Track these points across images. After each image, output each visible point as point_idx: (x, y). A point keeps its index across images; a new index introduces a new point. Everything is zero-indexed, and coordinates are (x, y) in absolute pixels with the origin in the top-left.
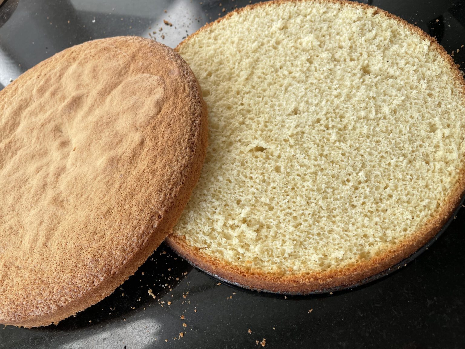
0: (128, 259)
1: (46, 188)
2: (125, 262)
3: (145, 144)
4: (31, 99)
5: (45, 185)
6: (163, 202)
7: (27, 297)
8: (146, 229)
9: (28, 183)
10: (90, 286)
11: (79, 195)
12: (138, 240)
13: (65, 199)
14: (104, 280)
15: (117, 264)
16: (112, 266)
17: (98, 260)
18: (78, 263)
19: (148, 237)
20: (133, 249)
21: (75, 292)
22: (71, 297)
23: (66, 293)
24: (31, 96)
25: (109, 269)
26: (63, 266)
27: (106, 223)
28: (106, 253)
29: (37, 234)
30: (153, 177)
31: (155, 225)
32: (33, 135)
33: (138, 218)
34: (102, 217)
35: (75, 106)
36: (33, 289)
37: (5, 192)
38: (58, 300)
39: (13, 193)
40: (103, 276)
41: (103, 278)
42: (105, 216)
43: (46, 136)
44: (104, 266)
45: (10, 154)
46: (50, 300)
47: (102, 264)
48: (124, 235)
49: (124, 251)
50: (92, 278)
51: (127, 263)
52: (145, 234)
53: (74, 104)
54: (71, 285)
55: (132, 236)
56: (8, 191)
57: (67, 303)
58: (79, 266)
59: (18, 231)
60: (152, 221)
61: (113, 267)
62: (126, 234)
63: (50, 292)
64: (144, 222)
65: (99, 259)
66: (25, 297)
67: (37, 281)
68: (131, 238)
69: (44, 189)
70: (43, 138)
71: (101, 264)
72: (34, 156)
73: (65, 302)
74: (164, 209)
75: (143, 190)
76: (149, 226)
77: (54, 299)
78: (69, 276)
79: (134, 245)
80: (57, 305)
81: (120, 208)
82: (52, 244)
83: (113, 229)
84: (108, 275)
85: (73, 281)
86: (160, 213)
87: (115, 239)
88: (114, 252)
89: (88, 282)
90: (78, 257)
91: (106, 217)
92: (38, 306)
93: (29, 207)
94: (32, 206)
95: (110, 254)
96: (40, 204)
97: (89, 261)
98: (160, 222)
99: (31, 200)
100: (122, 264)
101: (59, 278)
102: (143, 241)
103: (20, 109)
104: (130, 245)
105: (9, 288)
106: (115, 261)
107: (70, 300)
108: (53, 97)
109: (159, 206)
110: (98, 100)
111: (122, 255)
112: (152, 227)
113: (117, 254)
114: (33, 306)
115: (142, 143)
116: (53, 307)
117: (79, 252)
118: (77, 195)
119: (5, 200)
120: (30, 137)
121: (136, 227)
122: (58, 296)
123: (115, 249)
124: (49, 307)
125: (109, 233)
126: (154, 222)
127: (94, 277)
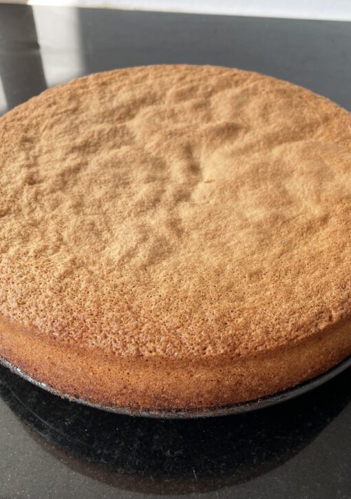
0: (266, 347)
1: (157, 205)
2: (260, 348)
3: (329, 223)
4: (161, 98)
5: (157, 200)
6: (343, 303)
7: (97, 315)
8: (308, 323)
9: (129, 186)
10: (198, 351)
11: (210, 236)
12: (292, 330)
13: (186, 230)
14: (223, 354)
15: (250, 345)
16: (241, 343)
17: (226, 324)
18: (195, 312)
19: (306, 334)
20: (279, 337)
21: (174, 347)
22: (164, 351)
23: (159, 341)
24: (164, 95)
25: (235, 343)
26: (169, 304)
27: (250, 285)
28: (240, 320)
29: (135, 249)
30: (337, 266)
31: (322, 326)
32: (152, 138)
33: (302, 302)
34: (246, 276)
35: (226, 134)
36: (111, 309)
37: (93, 181)
38: (143, 343)
39: (104, 187)
40: (223, 348)
41: (222, 351)
42: (251, 276)
43: (171, 148)
44: (232, 336)
45: (111, 143)
46: (132, 337)
47: (230, 332)
48: (276, 312)
49: (267, 333)
50: (208, 342)
51: (262, 351)
52: (303, 329)
53: (226, 132)
54: (173, 333)
55: (286, 321)
56: (98, 182)
57: (154, 354)
58: (195, 316)
59: (101, 232)
60: (319, 318)
61: (243, 345)
62: (278, 313)
63: (137, 326)
64: (309, 313)
65: (228, 323)
66: (95, 313)
67: (121, 303)
68: (283, 322)
69: (154, 205)
70: (166, 148)
71: (228, 332)
72: (146, 162)
73: (151, 352)
74: (341, 312)
75: (317, 273)
76: (313, 322)
77: (138, 339)
78: (176, 320)
79: (283, 334)
80: (138, 349)
81: (276, 279)
82: (155, 271)
83: (260, 298)
84: (230, 351)
85: (178, 331)
86: (334, 313)
87: (259, 311)
88: (253, 327)
89: (198, 344)
90: (197, 305)
91: (252, 279)
92: (108, 335)
93: (126, 214)
94: (129, 215)
95: (246, 326)
96: (143, 218)
97: (213, 317)
98: (328, 326)
99: (131, 208)
100: (256, 349)
101: (158, 316)
102: (297, 336)
103: (143, 101)
104: (278, 331)
105: (69, 289)
106: (249, 338)
107: (161, 353)
108: (194, 110)
109: (337, 304)
110: (262, 143)
111: (263, 337)
112: (317, 325)
113: (257, 332)
114: (101, 331)
115: (324, 220)
116: (132, 349)
117: (200, 299)
118: (206, 234)
119: (91, 189)
120: (146, 137)
121: (295, 313)
122: (146, 337)
123: (256, 323)
124: (125, 346)
125: (251, 299)
126: (321, 322)
127: (210, 343)
